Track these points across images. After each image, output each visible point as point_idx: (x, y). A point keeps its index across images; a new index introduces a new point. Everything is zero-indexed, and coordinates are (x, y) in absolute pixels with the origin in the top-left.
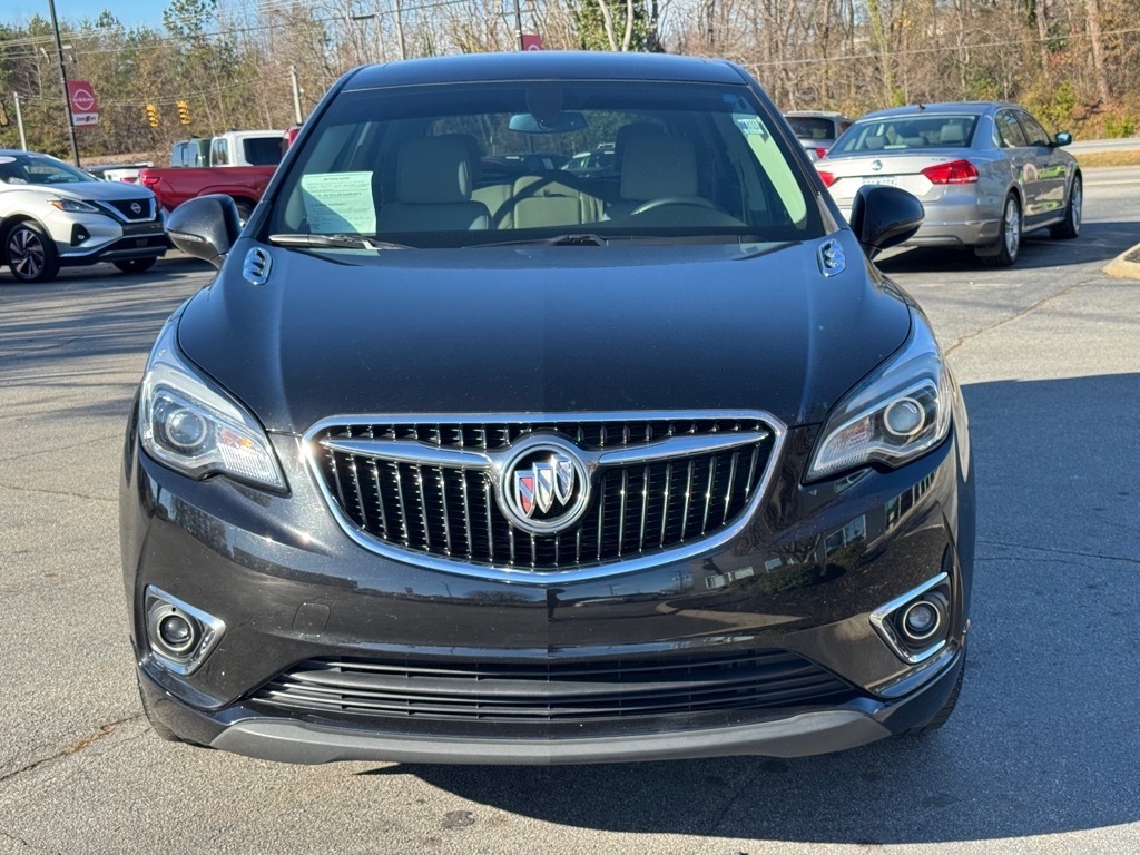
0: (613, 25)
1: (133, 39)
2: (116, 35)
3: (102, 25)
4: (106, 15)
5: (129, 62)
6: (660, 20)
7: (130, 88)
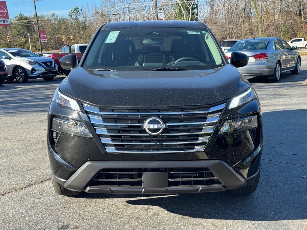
0: (186, 16)
1: (60, 20)
2: (56, 19)
3: (52, 16)
4: (53, 14)
5: (59, 26)
6: (199, 15)
7: (59, 33)
